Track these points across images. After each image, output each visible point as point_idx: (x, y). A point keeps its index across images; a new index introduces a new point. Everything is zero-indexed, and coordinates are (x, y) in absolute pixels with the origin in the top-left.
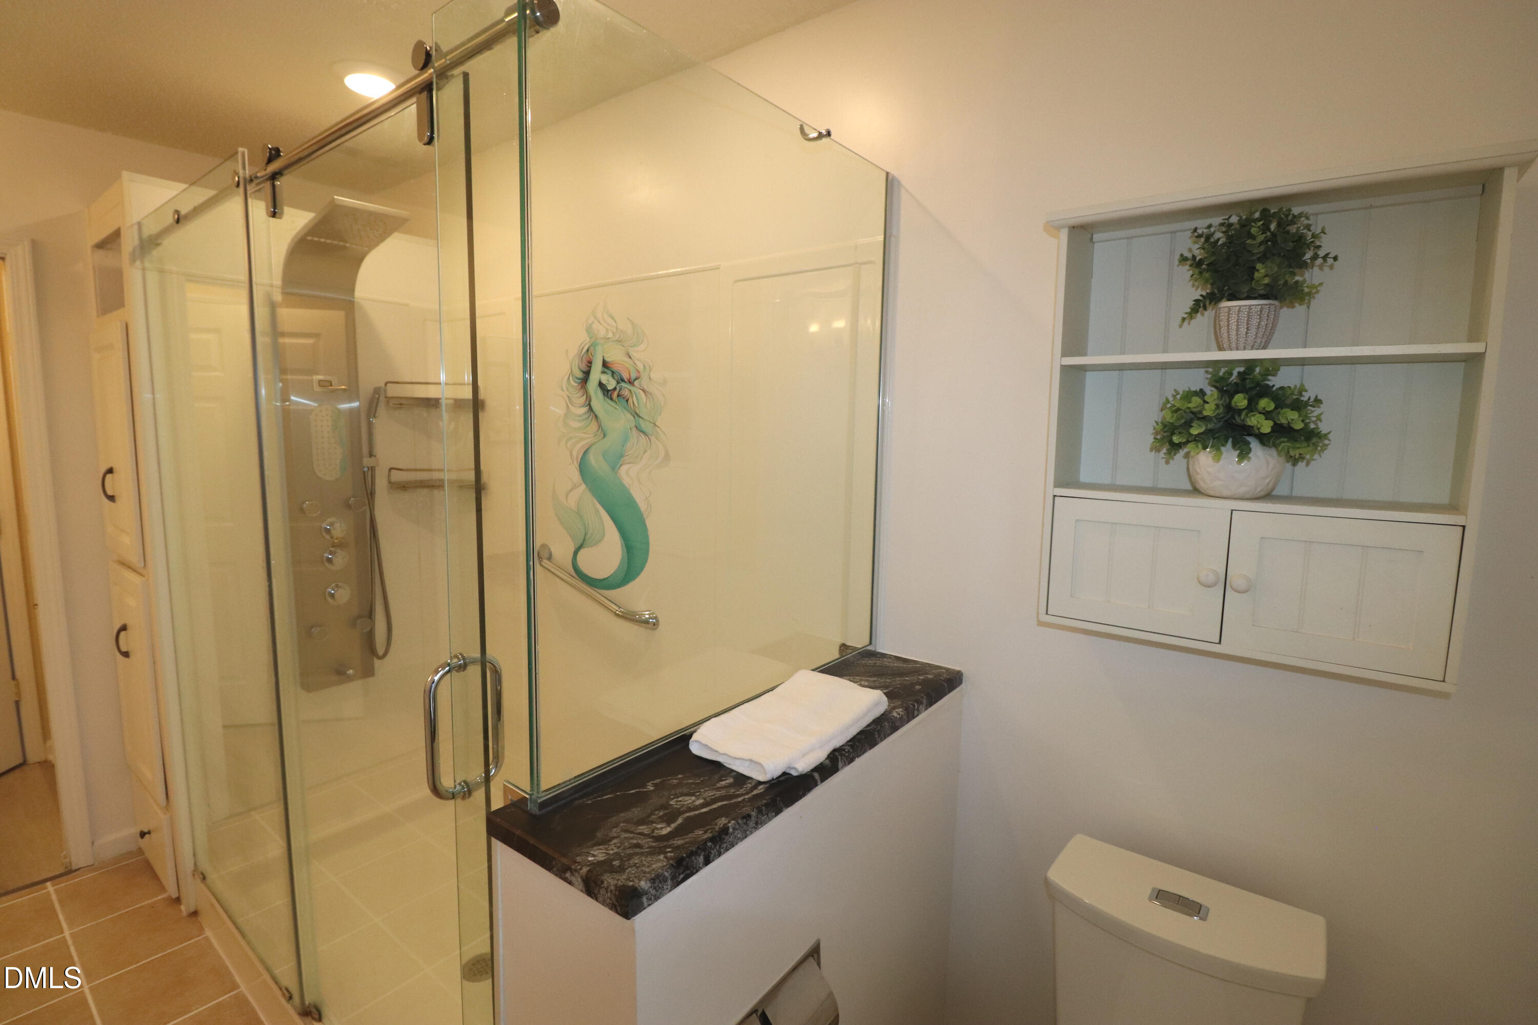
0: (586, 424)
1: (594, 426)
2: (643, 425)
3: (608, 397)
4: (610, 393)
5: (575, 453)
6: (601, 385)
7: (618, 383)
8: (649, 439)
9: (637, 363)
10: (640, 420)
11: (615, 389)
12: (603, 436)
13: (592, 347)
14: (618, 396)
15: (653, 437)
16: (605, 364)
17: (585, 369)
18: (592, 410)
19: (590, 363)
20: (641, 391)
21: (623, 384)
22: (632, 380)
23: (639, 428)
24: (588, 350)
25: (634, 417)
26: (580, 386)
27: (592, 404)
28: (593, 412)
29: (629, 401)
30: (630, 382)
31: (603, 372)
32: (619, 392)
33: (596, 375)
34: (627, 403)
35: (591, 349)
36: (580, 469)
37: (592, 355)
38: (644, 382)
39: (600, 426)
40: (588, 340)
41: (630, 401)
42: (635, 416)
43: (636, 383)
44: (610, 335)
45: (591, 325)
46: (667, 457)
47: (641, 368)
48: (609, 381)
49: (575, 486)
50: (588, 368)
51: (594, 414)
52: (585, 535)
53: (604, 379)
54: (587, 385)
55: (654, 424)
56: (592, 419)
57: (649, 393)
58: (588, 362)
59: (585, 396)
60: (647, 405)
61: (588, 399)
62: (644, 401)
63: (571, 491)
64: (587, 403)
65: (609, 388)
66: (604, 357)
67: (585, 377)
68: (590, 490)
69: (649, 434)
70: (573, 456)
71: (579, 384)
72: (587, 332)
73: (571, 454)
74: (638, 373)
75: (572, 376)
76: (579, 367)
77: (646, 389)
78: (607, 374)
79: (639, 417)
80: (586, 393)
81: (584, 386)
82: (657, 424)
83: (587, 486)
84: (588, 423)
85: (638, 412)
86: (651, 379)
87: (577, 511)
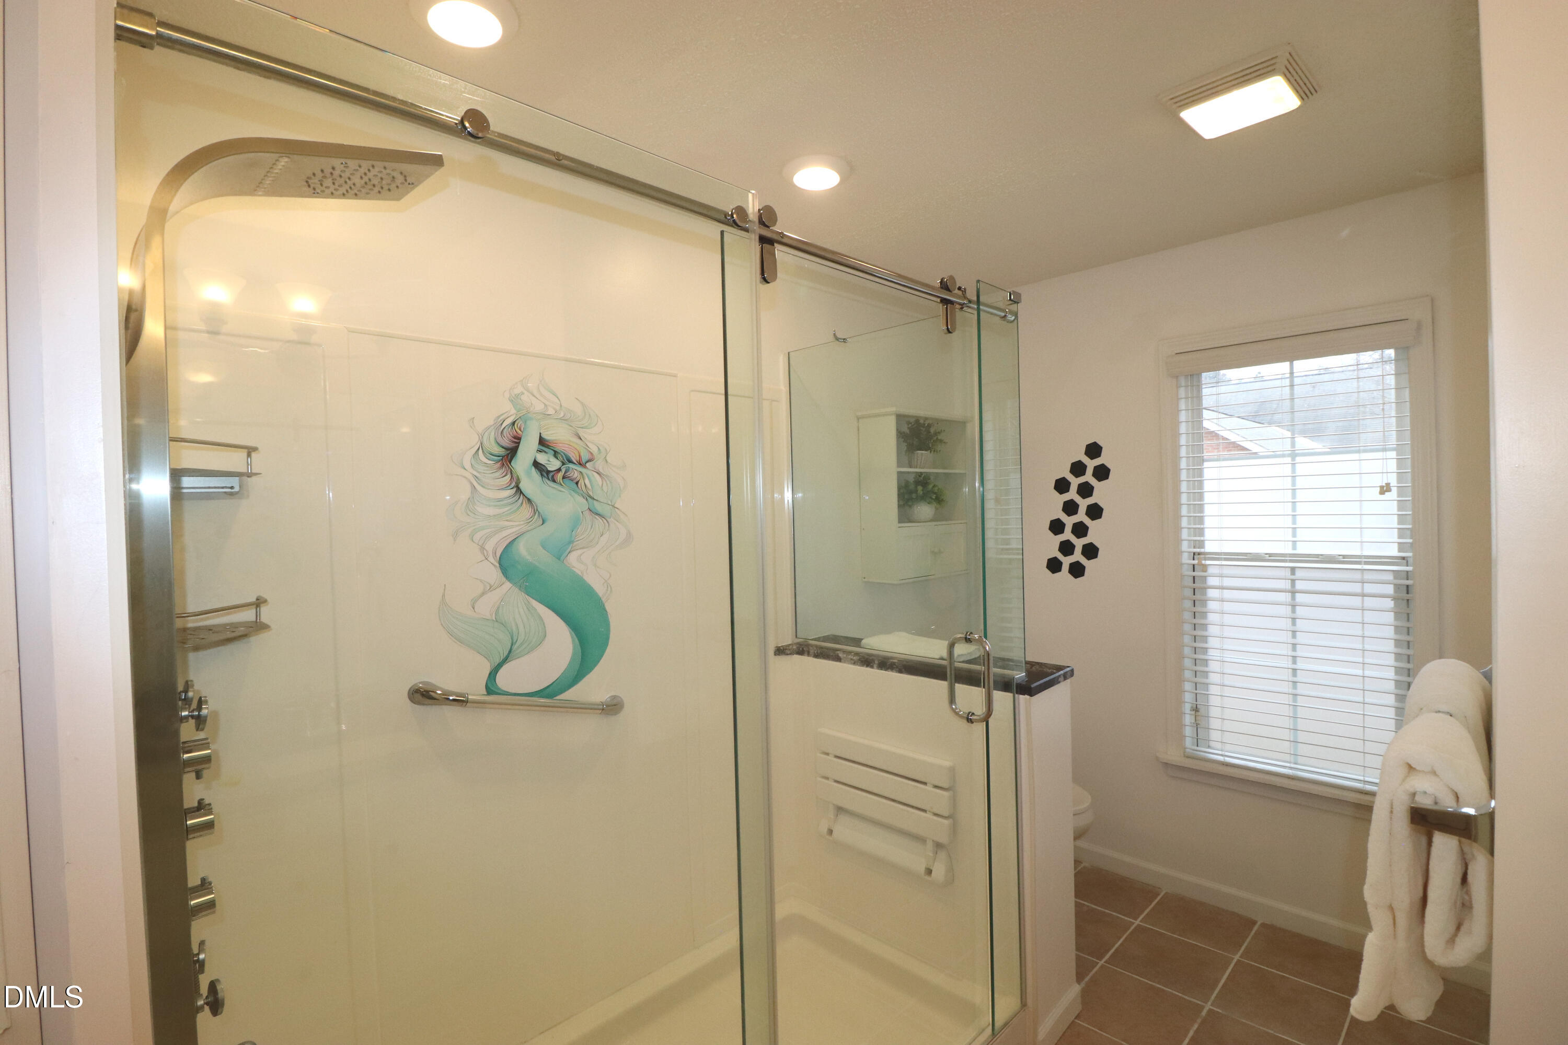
0: (510, 509)
1: (526, 511)
2: (598, 507)
3: (549, 479)
4: (551, 474)
5: (489, 546)
6: (536, 464)
7: (563, 464)
8: (608, 522)
9: (588, 442)
10: (595, 502)
11: (559, 470)
12: (540, 523)
13: (520, 419)
14: (564, 478)
15: (612, 520)
16: (542, 442)
17: (507, 443)
18: (521, 492)
19: (517, 440)
20: (595, 474)
21: (571, 465)
22: (584, 461)
23: (595, 511)
24: (513, 423)
25: (587, 499)
26: (499, 465)
27: (521, 486)
28: (524, 495)
29: (579, 484)
30: (580, 464)
31: (540, 451)
32: (565, 473)
33: (528, 451)
34: (578, 486)
35: (519, 423)
36: (500, 564)
37: (520, 430)
38: (599, 464)
39: (536, 511)
40: (513, 411)
41: (581, 483)
42: (588, 498)
43: (588, 465)
44: (550, 411)
45: (517, 396)
46: (629, 536)
47: (594, 449)
48: (549, 461)
49: (491, 588)
50: (515, 445)
51: (526, 497)
52: (512, 645)
53: (542, 459)
54: (512, 464)
55: (613, 506)
56: (522, 503)
57: (607, 476)
58: (515, 438)
59: (508, 477)
60: (605, 488)
61: (515, 480)
62: (600, 484)
63: (483, 594)
64: (513, 484)
65: (550, 469)
66: (540, 434)
67: (508, 454)
68: (520, 588)
69: (607, 518)
70: (486, 550)
71: (497, 462)
72: (512, 401)
73: (482, 548)
74: (591, 453)
75: (483, 452)
76: (497, 441)
77: (601, 470)
78: (545, 452)
79: (594, 499)
80: (511, 473)
81: (507, 464)
82: (616, 506)
83: (515, 584)
84: (515, 508)
85: (591, 494)
86: (607, 461)
87: (494, 619)
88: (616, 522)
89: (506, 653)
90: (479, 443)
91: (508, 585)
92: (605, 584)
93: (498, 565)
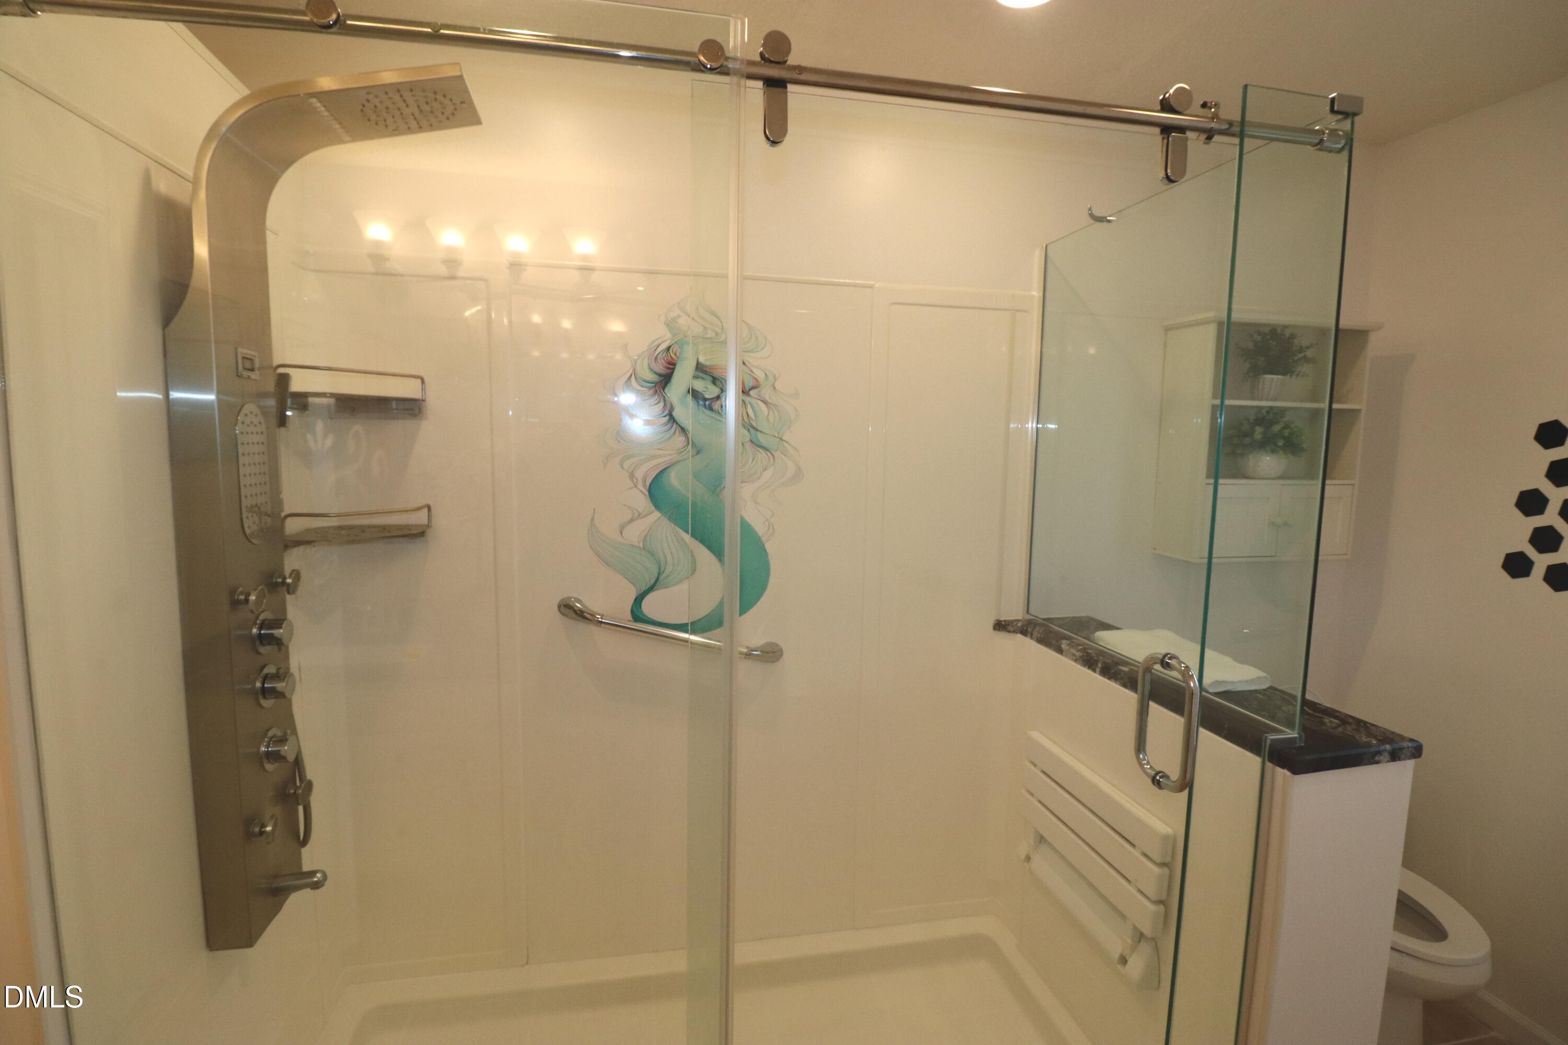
0: (663, 437)
1: (680, 441)
2: (762, 439)
3: (705, 407)
4: (709, 403)
5: (639, 474)
6: (695, 394)
9: (753, 369)
10: (759, 434)
11: (718, 398)
12: (695, 452)
13: (674, 344)
14: (723, 406)
15: (778, 453)
16: (699, 367)
17: (660, 368)
18: (674, 421)
19: (671, 366)
20: (760, 402)
22: (747, 389)
23: (757, 443)
24: (669, 348)
25: (749, 430)
26: (651, 392)
27: (674, 414)
28: (677, 423)
30: (743, 392)
31: (695, 377)
33: (683, 377)
35: (675, 348)
36: (650, 493)
37: (675, 355)
38: (766, 393)
39: (688, 439)
40: (667, 336)
41: (743, 412)
42: (751, 429)
43: (752, 393)
44: (710, 334)
45: (674, 319)
46: (799, 474)
47: (760, 375)
48: (706, 388)
49: (640, 516)
50: (670, 371)
51: (679, 426)
52: (658, 576)
53: (699, 385)
54: (666, 391)
55: (781, 439)
56: (676, 431)
57: (775, 405)
58: (669, 363)
59: (661, 404)
60: (771, 420)
61: (668, 407)
62: (766, 414)
63: (631, 521)
64: (666, 412)
65: (707, 396)
66: (697, 358)
67: (662, 381)
68: (670, 519)
69: (772, 452)
70: (637, 478)
71: (650, 388)
72: (667, 325)
73: (632, 476)
74: (757, 380)
75: (636, 378)
76: (651, 369)
77: (767, 398)
78: (702, 378)
79: (757, 430)
80: (665, 401)
81: (660, 391)
82: (784, 438)
83: (664, 513)
84: (668, 436)
85: (754, 424)
86: (775, 388)
87: (642, 547)
88: (784, 457)
89: (652, 583)
90: (632, 370)
91: (657, 514)
92: (767, 523)
93: (647, 493)
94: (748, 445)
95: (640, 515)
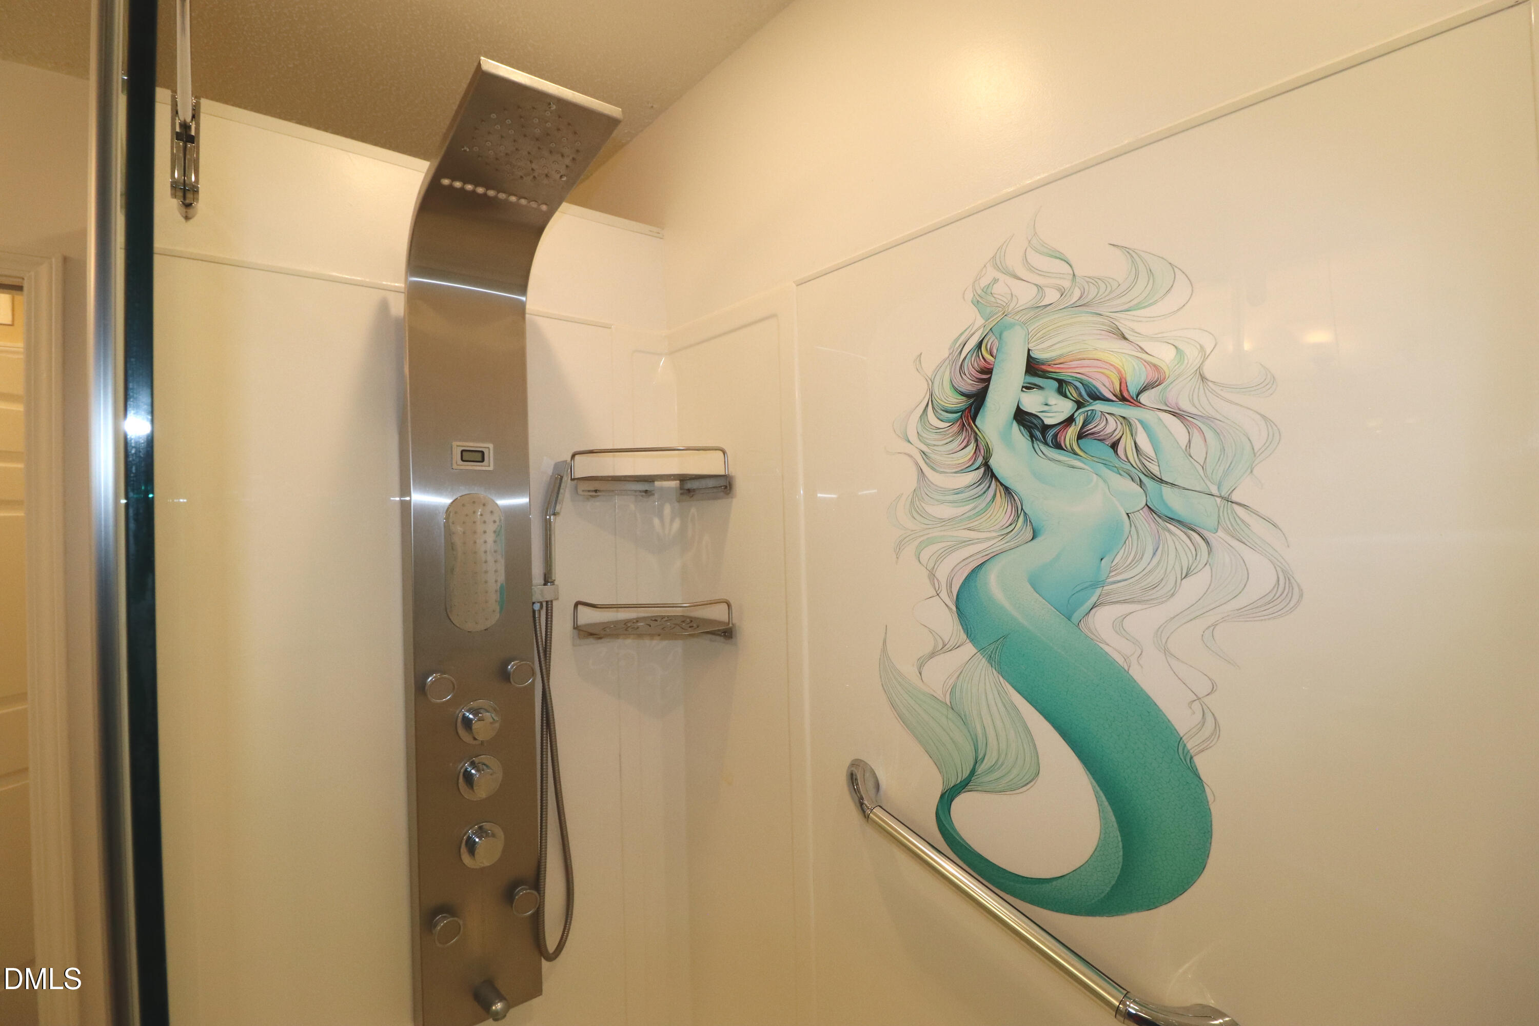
0: (975, 508)
1: (1001, 512)
2: (1174, 501)
3: (1046, 443)
4: (1051, 433)
5: (942, 573)
6: (1021, 417)
7: (1080, 405)
8: (1207, 543)
9: (1151, 347)
10: (1166, 490)
11: (1070, 420)
12: (1029, 535)
13: (991, 334)
14: (1081, 436)
15: (1220, 533)
16: (1033, 367)
17: (969, 385)
18: (993, 476)
19: (987, 372)
20: (1164, 414)
21: (1098, 406)
22: (1133, 390)
23: (1164, 511)
24: (979, 345)
25: (1141, 484)
26: (956, 428)
27: (992, 462)
28: (997, 480)
29: (1120, 449)
30: (1123, 399)
31: (1027, 387)
32: (1084, 426)
34: (1116, 452)
35: (991, 339)
36: (957, 607)
37: (992, 353)
39: (1019, 511)
40: (980, 321)
41: (1126, 444)
42: (1145, 478)
43: (1143, 398)
44: (1052, 296)
45: (987, 290)
47: (1164, 355)
48: (1046, 405)
49: (944, 648)
50: (981, 386)
51: (1002, 484)
52: (976, 762)
53: (1032, 403)
54: (978, 422)
55: (1225, 499)
56: (995, 495)
57: (1206, 419)
58: (982, 371)
59: (972, 447)
60: (1199, 453)
61: (982, 451)
62: (1183, 441)
63: (934, 653)
64: (980, 460)
65: (1048, 421)
66: (1029, 350)
67: (971, 405)
68: (990, 659)
70: (937, 580)
71: (954, 422)
72: (976, 303)
73: (932, 575)
74: (1156, 367)
75: (933, 407)
76: (953, 386)
77: (1185, 405)
78: (1040, 388)
79: (1161, 481)
80: (976, 440)
81: (969, 424)
82: (1233, 497)
83: (981, 650)
84: (984, 505)
85: (1154, 469)
86: (1203, 378)
87: (948, 703)
88: (1235, 543)
89: (966, 773)
90: (927, 395)
91: (969, 649)
92: (1197, 707)
93: (954, 608)
94: (1143, 520)
95: (944, 645)
